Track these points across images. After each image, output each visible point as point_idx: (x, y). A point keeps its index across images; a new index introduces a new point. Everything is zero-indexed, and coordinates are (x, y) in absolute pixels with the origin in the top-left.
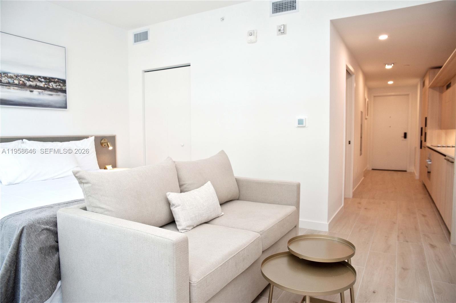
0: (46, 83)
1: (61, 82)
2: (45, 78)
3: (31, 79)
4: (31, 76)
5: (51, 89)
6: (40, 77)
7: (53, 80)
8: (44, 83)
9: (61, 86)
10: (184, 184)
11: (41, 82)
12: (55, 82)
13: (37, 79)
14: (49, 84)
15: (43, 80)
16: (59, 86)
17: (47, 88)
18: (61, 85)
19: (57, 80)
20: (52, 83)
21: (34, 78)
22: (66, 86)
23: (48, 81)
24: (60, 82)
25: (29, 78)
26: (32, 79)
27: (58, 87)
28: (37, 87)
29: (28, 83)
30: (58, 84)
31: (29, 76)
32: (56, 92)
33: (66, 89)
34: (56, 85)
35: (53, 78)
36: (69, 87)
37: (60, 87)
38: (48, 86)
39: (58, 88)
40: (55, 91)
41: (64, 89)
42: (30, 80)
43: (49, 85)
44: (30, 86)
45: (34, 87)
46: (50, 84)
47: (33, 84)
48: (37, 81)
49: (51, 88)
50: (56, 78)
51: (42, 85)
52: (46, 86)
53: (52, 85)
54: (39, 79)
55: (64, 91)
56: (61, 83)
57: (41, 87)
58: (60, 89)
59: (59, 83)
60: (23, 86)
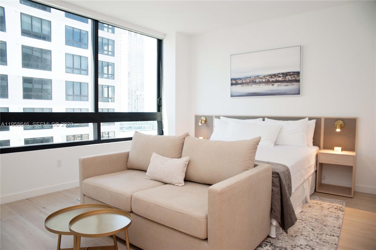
0: (284, 77)
1: (296, 74)
2: (283, 74)
3: (273, 77)
4: (273, 74)
5: (288, 81)
6: (279, 74)
7: (289, 74)
8: (282, 78)
9: (295, 77)
11: (280, 77)
12: (290, 75)
13: (277, 75)
14: (286, 77)
15: (281, 75)
16: (294, 77)
17: (285, 80)
18: (296, 76)
19: (292, 73)
20: (288, 76)
21: (275, 75)
22: (299, 76)
23: (285, 75)
24: (295, 74)
25: (272, 76)
26: (274, 76)
27: (292, 78)
28: (277, 81)
29: (271, 80)
30: (293, 76)
31: (272, 74)
32: (291, 83)
33: (299, 79)
34: (291, 77)
35: (289, 73)
36: (302, 77)
37: (294, 78)
38: (285, 79)
39: (293, 79)
40: (291, 82)
41: (297, 79)
42: (272, 78)
43: (286, 78)
44: (273, 82)
45: (275, 81)
46: (287, 77)
47: (274, 79)
48: (277, 77)
49: (287, 80)
50: (291, 72)
51: (280, 79)
52: (283, 79)
53: (289, 78)
54: (279, 75)
55: (298, 81)
56: (296, 75)
57: (280, 81)
58: (295, 79)
59: (294, 75)
60: (268, 82)
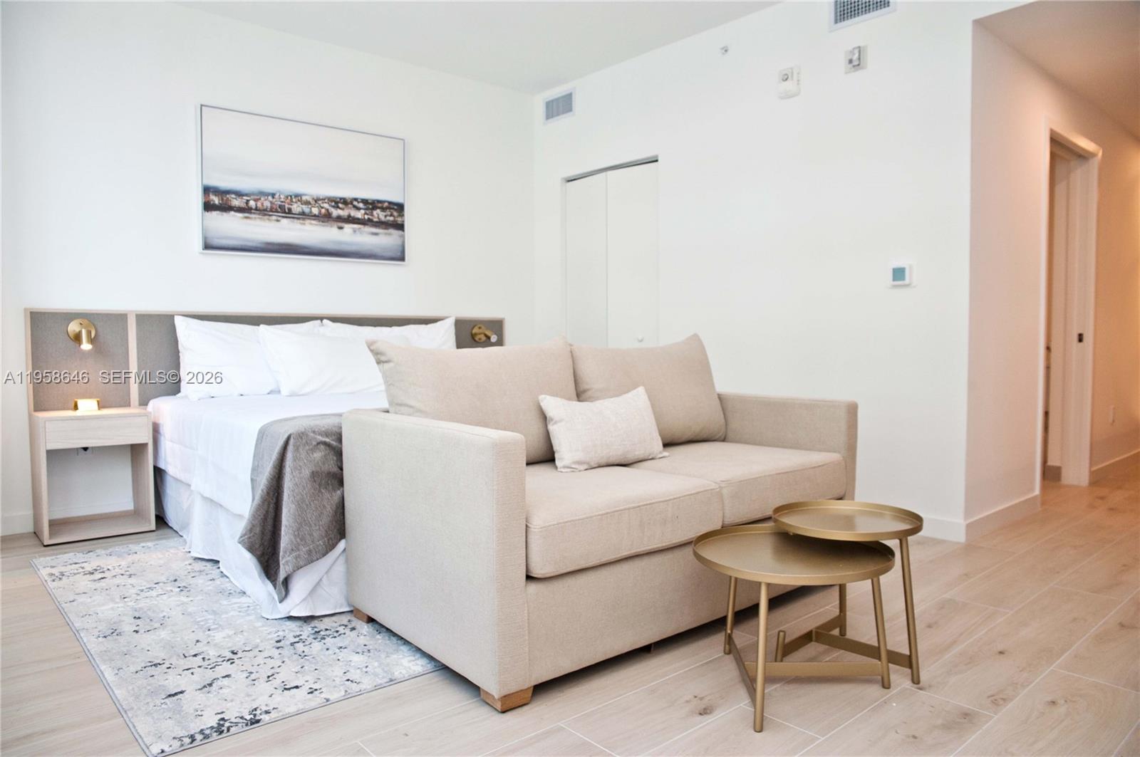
0: (368, 212)
1: (396, 207)
2: (365, 202)
3: (340, 205)
4: (341, 199)
5: (377, 222)
6: (356, 199)
7: (380, 205)
8: (363, 211)
9: (394, 216)
10: (588, 390)
11: (358, 209)
12: (383, 209)
13: (352, 203)
14: (372, 213)
15: (361, 205)
16: (391, 215)
17: (369, 220)
18: (395, 214)
19: (386, 204)
20: (378, 211)
21: (345, 202)
22: (403, 215)
23: (371, 207)
24: (393, 209)
25: (337, 203)
26: (342, 203)
27: (388, 218)
28: (351, 220)
29: (335, 213)
30: (389, 213)
31: (336, 198)
32: (386, 229)
33: (403, 221)
34: (384, 214)
35: (379, 202)
36: (409, 218)
37: (392, 218)
38: (371, 217)
39: (389, 220)
40: (384, 226)
41: (399, 222)
42: (338, 207)
43: (372, 215)
44: (339, 219)
45: (345, 219)
46: (375, 213)
47: (343, 213)
48: (350, 208)
49: (375, 220)
50: (384, 202)
51: (359, 215)
52: (366, 217)
53: (378, 214)
54: (355, 203)
55: (400, 227)
56: (396, 210)
57: (358, 219)
58: (392, 221)
59: (392, 211)
60: (326, 218)
